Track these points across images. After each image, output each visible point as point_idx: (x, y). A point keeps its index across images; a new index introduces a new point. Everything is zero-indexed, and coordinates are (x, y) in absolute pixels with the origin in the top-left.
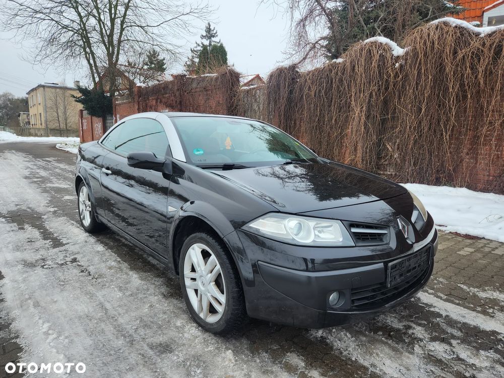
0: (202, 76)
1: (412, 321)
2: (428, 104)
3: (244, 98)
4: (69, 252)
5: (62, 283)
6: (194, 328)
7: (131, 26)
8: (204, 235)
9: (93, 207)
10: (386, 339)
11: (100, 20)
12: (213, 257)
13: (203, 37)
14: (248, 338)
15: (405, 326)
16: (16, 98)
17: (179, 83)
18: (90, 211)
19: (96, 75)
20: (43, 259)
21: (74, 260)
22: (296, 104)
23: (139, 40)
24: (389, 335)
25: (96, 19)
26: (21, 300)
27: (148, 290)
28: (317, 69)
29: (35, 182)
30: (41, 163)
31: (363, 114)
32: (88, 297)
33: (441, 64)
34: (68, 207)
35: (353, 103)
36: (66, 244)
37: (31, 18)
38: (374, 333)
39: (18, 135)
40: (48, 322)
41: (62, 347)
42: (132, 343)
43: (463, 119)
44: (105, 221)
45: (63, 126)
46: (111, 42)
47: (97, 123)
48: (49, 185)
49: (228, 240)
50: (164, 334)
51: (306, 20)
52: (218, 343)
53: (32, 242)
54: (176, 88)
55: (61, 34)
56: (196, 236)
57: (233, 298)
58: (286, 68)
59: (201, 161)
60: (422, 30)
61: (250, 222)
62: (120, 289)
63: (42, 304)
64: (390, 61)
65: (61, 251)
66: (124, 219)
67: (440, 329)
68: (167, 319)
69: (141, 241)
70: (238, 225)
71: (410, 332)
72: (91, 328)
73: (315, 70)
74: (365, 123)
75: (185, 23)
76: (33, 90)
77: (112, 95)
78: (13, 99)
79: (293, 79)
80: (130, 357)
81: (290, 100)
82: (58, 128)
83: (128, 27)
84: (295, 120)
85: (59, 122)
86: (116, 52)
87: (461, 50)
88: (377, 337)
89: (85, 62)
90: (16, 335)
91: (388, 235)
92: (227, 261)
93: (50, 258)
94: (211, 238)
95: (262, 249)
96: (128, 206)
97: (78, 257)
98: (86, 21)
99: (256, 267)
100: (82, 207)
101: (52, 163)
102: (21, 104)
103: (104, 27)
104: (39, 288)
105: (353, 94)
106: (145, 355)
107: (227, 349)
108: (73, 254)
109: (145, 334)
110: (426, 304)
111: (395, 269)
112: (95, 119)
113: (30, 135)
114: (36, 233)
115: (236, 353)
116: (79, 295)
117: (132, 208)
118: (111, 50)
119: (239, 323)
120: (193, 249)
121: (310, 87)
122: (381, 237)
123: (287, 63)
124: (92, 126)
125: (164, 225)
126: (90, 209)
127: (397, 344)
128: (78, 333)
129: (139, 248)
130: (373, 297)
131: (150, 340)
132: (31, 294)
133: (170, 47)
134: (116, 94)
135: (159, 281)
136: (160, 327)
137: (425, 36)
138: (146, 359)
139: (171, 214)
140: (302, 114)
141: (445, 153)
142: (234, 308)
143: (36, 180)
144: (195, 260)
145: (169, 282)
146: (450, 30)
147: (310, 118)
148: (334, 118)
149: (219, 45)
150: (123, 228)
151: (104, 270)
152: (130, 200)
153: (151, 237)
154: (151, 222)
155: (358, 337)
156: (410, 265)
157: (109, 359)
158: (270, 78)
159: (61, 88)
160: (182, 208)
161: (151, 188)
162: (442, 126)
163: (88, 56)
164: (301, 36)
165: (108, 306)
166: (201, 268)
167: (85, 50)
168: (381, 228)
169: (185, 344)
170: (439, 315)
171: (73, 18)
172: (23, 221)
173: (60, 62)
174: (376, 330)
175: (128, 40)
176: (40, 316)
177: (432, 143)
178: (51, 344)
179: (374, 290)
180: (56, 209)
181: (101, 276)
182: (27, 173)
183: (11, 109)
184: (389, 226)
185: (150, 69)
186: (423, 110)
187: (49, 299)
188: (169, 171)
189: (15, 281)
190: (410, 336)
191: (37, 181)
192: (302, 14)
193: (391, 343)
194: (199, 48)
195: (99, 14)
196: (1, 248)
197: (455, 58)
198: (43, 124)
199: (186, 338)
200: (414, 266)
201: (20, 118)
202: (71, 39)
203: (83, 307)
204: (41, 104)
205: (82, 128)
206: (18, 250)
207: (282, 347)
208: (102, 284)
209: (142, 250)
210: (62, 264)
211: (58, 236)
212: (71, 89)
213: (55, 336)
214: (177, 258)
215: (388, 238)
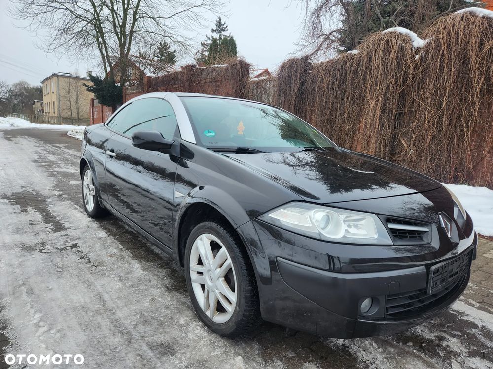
0: (212, 66)
1: (445, 331)
2: (449, 98)
3: (253, 90)
4: (70, 237)
5: (59, 270)
6: (199, 328)
7: (143, 17)
8: (213, 225)
9: (97, 191)
10: (418, 351)
11: (113, 11)
12: (224, 250)
13: (213, 31)
14: (260, 342)
15: (436, 336)
16: (31, 87)
17: (189, 73)
18: (94, 196)
19: (107, 64)
20: (43, 243)
21: (75, 246)
22: (307, 95)
23: (150, 31)
24: (421, 347)
25: (109, 9)
26: (14, 286)
27: (150, 281)
28: (331, 60)
29: (43, 166)
30: (51, 148)
31: (379, 107)
32: (86, 286)
33: (465, 56)
34: (73, 191)
35: (368, 96)
36: (68, 228)
37: (46, 7)
38: (403, 344)
39: (31, 122)
40: (41, 312)
41: (53, 341)
42: (129, 341)
43: (485, 115)
44: (109, 207)
45: (75, 115)
46: (123, 32)
47: (107, 112)
48: (57, 169)
49: (242, 232)
50: (165, 332)
51: (321, 10)
52: (226, 347)
53: (33, 224)
54: (185, 78)
55: (75, 23)
56: (204, 226)
57: (246, 297)
58: (298, 59)
59: (212, 143)
60: (446, 21)
61: (270, 212)
62: (121, 279)
63: (36, 291)
64: (409, 52)
65: (62, 236)
66: (128, 206)
67: (478, 342)
68: (170, 316)
69: (145, 229)
70: (254, 215)
71: (444, 344)
72: (86, 322)
73: (328, 61)
74: (380, 117)
75: (196, 15)
76: (47, 79)
77: (123, 85)
78: (28, 88)
79: (305, 70)
80: (127, 358)
81: (301, 92)
82: (70, 116)
83: (140, 17)
84: (306, 113)
85: (71, 111)
86: (127, 43)
87: (488, 42)
88: (407, 349)
89: (98, 52)
90: (4, 325)
91: (430, 233)
92: (240, 256)
93: (50, 242)
94: (222, 229)
95: (279, 243)
96: (133, 192)
97: (79, 242)
98: (100, 11)
99: (274, 264)
100: (86, 191)
101: (61, 149)
102: (36, 93)
103: (117, 17)
104: (35, 274)
105: (369, 86)
106: (144, 357)
107: (236, 354)
108: (74, 239)
109: (145, 332)
110: (458, 312)
111: (438, 274)
112: (105, 108)
113: (43, 122)
114: (38, 216)
115: (246, 359)
116: (76, 283)
117: (137, 194)
118: (123, 41)
119: (251, 325)
120: (201, 239)
121: (322, 79)
122: (421, 235)
123: (299, 55)
124: (102, 115)
125: (170, 213)
126: (94, 194)
127: (431, 358)
128: (71, 327)
129: (143, 236)
130: (409, 305)
131: (150, 339)
132: (26, 280)
133: (180, 39)
134: (126, 84)
135: (162, 272)
136: (161, 324)
137: (449, 26)
138: (145, 362)
139: (177, 201)
140: (313, 107)
141: (465, 149)
142: (246, 308)
143: (44, 164)
144: (202, 252)
145: (173, 274)
146: (478, 19)
147: (322, 111)
148: (347, 112)
149: (229, 39)
150: (127, 215)
151: (105, 258)
152: (136, 186)
153: (156, 225)
154: (156, 209)
155: (386, 349)
156: (452, 270)
157: (104, 358)
158: (281, 70)
159: (73, 78)
160: (189, 195)
161: (159, 175)
162: (463, 121)
163: (100, 45)
164: (315, 26)
165: (106, 297)
166: (209, 261)
167: (97, 40)
168: (422, 225)
169: (189, 346)
170: (474, 326)
171: (87, 8)
172: (27, 203)
173: (73, 51)
174: (405, 340)
175: (140, 31)
176: (32, 305)
177: (451, 139)
178: (40, 338)
179: (411, 297)
180: (61, 193)
181: (101, 264)
182: (36, 157)
183: (26, 97)
184: (430, 223)
185: (161, 60)
186: (444, 103)
187: (43, 286)
188: (177, 153)
189: (11, 265)
190: (445, 349)
191: (46, 165)
192: (317, 3)
193: (425, 357)
194: (210, 42)
195: (112, 4)
196: (1, 230)
197: (480, 50)
198: (56, 112)
199: (189, 339)
200: (456, 270)
201: (35, 106)
202: (84, 29)
203: (80, 297)
204: (55, 93)
205: (93, 117)
206: (18, 233)
207: (298, 355)
208: (101, 272)
209: (145, 238)
210: (62, 249)
211: (61, 220)
212: (83, 79)
213: (45, 328)
214: (183, 248)
215: (429, 237)
